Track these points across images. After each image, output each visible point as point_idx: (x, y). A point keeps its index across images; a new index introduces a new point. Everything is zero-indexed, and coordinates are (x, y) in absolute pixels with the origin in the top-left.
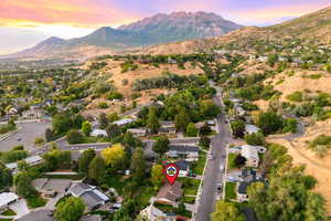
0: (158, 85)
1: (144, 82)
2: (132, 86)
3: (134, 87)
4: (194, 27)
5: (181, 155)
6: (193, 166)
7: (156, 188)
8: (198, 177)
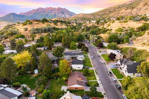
0: (45, 31)
1: (37, 29)
2: (30, 31)
3: (32, 32)
4: (57, 14)
7: (64, 79)
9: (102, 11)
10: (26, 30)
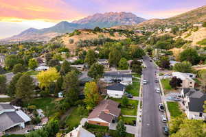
0: (95, 43)
1: (85, 41)
3: (78, 44)
4: (119, 21)
5: (115, 81)
6: (128, 89)
8: (135, 98)
9: (186, 14)
10: (72, 42)
